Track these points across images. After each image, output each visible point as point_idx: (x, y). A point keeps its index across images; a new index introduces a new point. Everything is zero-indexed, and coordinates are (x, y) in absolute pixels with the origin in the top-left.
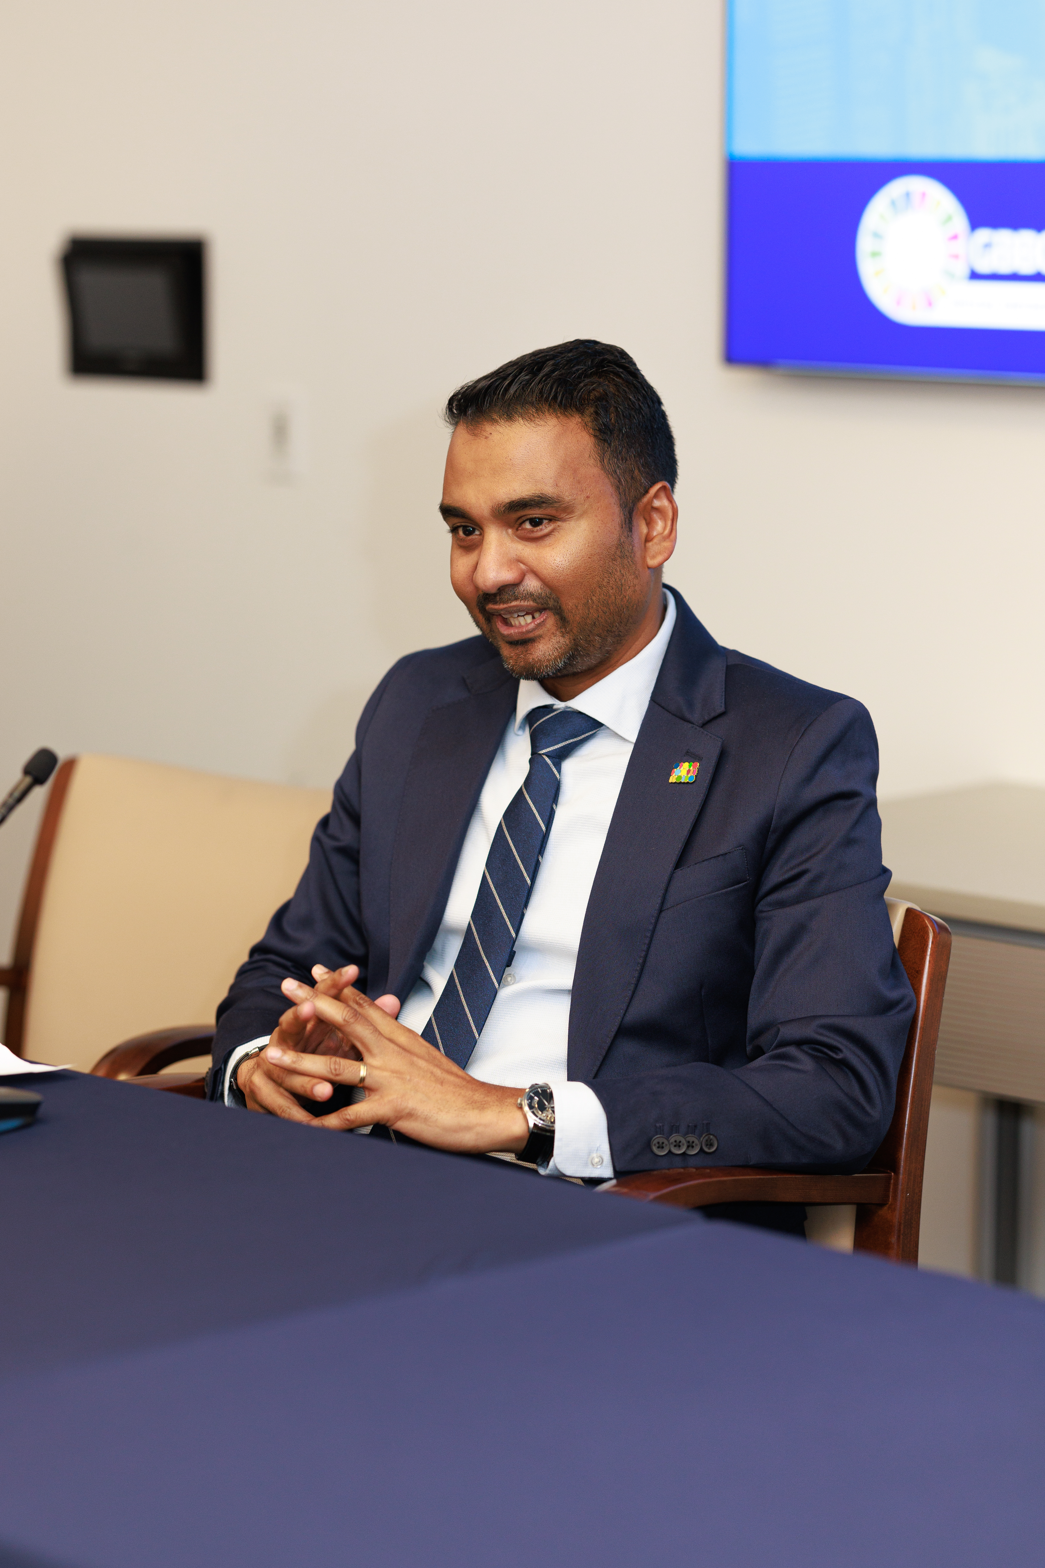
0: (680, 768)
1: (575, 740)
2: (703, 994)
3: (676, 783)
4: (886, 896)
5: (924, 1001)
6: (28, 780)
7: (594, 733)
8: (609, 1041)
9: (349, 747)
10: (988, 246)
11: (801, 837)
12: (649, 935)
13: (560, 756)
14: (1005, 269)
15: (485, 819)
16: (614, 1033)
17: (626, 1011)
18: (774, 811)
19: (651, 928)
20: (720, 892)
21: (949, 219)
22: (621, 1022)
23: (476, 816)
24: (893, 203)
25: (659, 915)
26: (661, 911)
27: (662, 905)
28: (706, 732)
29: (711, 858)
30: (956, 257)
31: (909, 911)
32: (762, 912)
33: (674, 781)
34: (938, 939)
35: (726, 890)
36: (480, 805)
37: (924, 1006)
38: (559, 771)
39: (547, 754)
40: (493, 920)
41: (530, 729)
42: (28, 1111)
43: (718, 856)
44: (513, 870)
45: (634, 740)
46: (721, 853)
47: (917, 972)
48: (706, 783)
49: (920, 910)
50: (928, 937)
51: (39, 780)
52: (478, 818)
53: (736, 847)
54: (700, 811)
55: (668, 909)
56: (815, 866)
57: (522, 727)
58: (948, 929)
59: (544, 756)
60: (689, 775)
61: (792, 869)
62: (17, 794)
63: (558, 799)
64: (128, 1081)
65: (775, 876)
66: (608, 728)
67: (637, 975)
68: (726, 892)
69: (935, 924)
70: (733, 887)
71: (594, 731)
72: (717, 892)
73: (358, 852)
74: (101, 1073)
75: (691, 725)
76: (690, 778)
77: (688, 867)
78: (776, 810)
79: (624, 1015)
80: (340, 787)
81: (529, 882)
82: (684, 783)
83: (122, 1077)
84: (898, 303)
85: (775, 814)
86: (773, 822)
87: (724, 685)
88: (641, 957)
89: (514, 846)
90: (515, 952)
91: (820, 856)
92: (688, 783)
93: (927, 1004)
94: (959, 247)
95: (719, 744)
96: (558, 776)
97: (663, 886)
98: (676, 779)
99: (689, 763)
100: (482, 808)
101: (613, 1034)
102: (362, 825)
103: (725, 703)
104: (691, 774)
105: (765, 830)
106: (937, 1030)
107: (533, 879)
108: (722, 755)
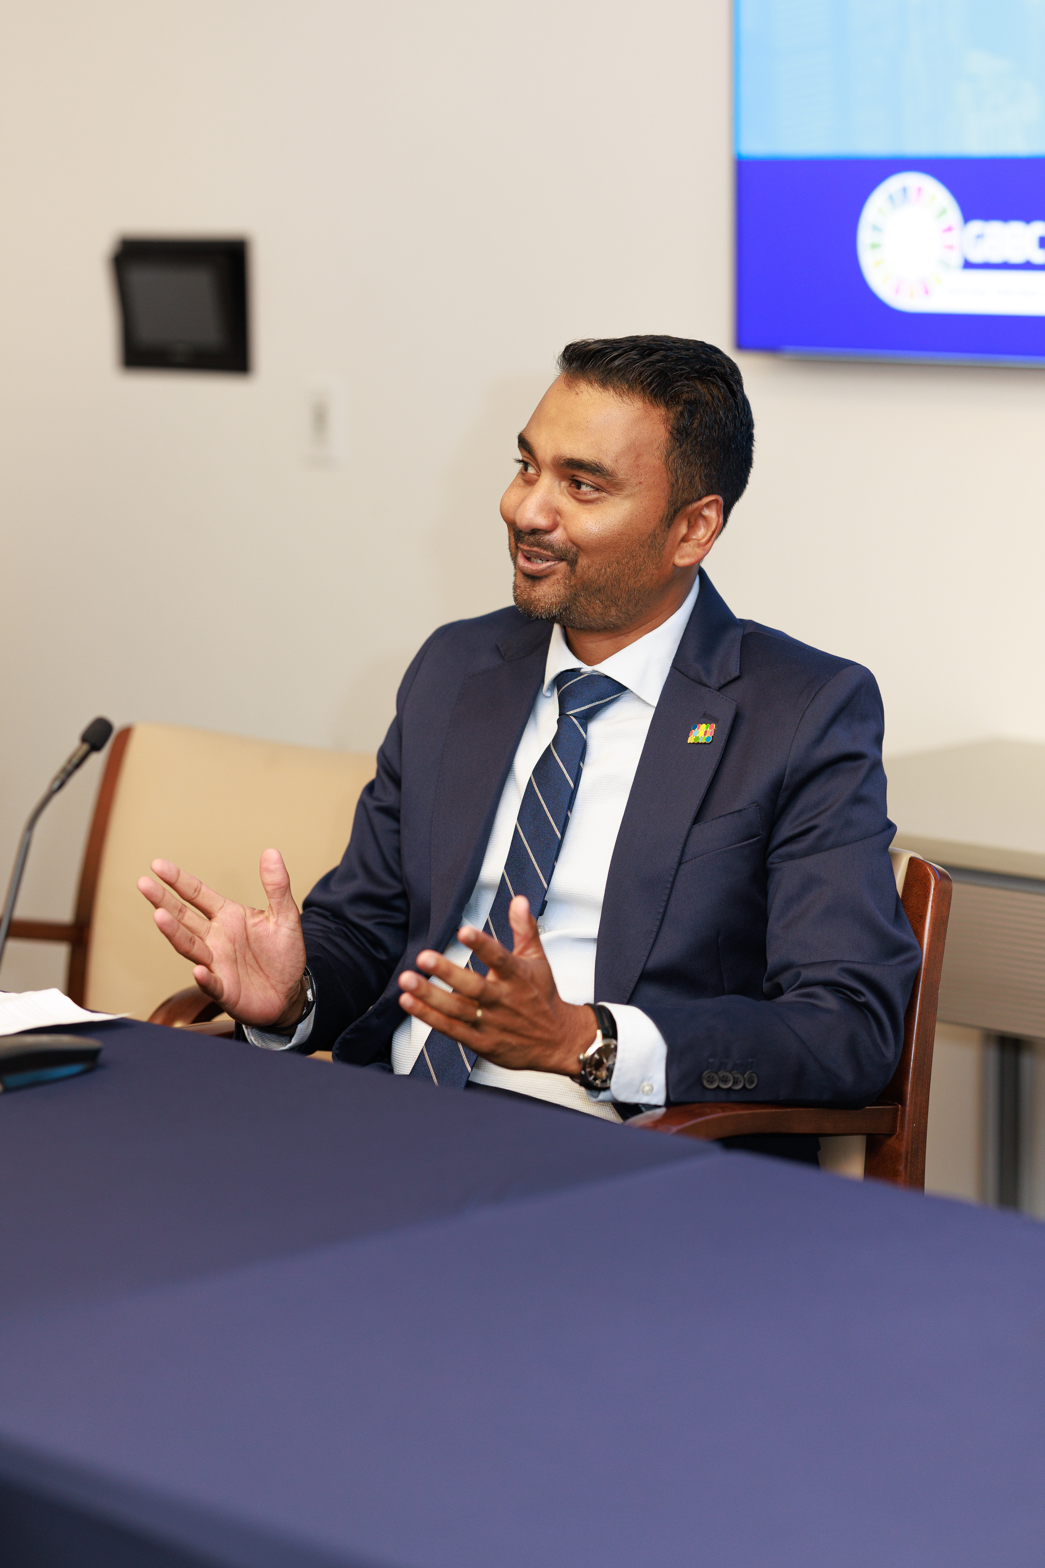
0: (698, 729)
1: (601, 702)
2: (719, 941)
3: (694, 743)
4: (891, 847)
5: (927, 944)
6: (86, 747)
7: (619, 696)
8: (632, 985)
9: (390, 713)
10: (980, 236)
11: (811, 795)
12: (669, 886)
13: (587, 718)
14: (996, 259)
15: (517, 780)
16: (638, 978)
17: (648, 958)
18: (786, 770)
19: (671, 879)
20: (736, 846)
21: (943, 212)
22: (644, 967)
23: (510, 777)
24: (891, 198)
25: (678, 868)
26: (680, 864)
27: (681, 858)
28: (721, 695)
29: (727, 814)
30: (950, 247)
31: (912, 860)
32: (773, 863)
33: (692, 742)
34: (940, 885)
35: (741, 844)
36: (513, 767)
37: (927, 949)
38: (586, 732)
39: (574, 716)
40: (526, 872)
41: (558, 691)
42: (89, 1057)
43: (734, 812)
44: (543, 825)
45: (655, 705)
46: (736, 809)
47: (921, 917)
48: (722, 744)
49: (922, 858)
50: (930, 884)
51: (95, 747)
52: (512, 779)
53: (750, 804)
54: (717, 770)
55: (687, 861)
56: (823, 822)
57: (551, 689)
58: (949, 877)
59: (572, 717)
60: (706, 736)
61: (802, 824)
62: (75, 761)
63: (585, 757)
64: (185, 1029)
65: (786, 830)
66: (632, 692)
67: (658, 923)
68: (741, 847)
69: (937, 873)
70: (748, 842)
71: (619, 695)
72: (733, 846)
73: (399, 811)
74: (158, 1021)
75: (708, 689)
76: (707, 739)
77: (706, 822)
78: (787, 770)
79: (647, 961)
80: (383, 756)
81: (559, 835)
82: (701, 743)
83: (178, 1025)
84: (897, 291)
85: (787, 773)
86: (785, 781)
87: (739, 652)
88: (662, 906)
89: (545, 801)
90: (547, 902)
91: (828, 813)
92: (705, 743)
93: (930, 947)
94: (954, 238)
95: (734, 706)
96: (584, 736)
97: (682, 840)
98: (694, 739)
99: (706, 724)
100: (515, 770)
101: (636, 979)
102: (403, 785)
103: (740, 669)
104: (708, 735)
105: (777, 787)
106: (939, 971)
107: (563, 833)
108: (737, 718)
